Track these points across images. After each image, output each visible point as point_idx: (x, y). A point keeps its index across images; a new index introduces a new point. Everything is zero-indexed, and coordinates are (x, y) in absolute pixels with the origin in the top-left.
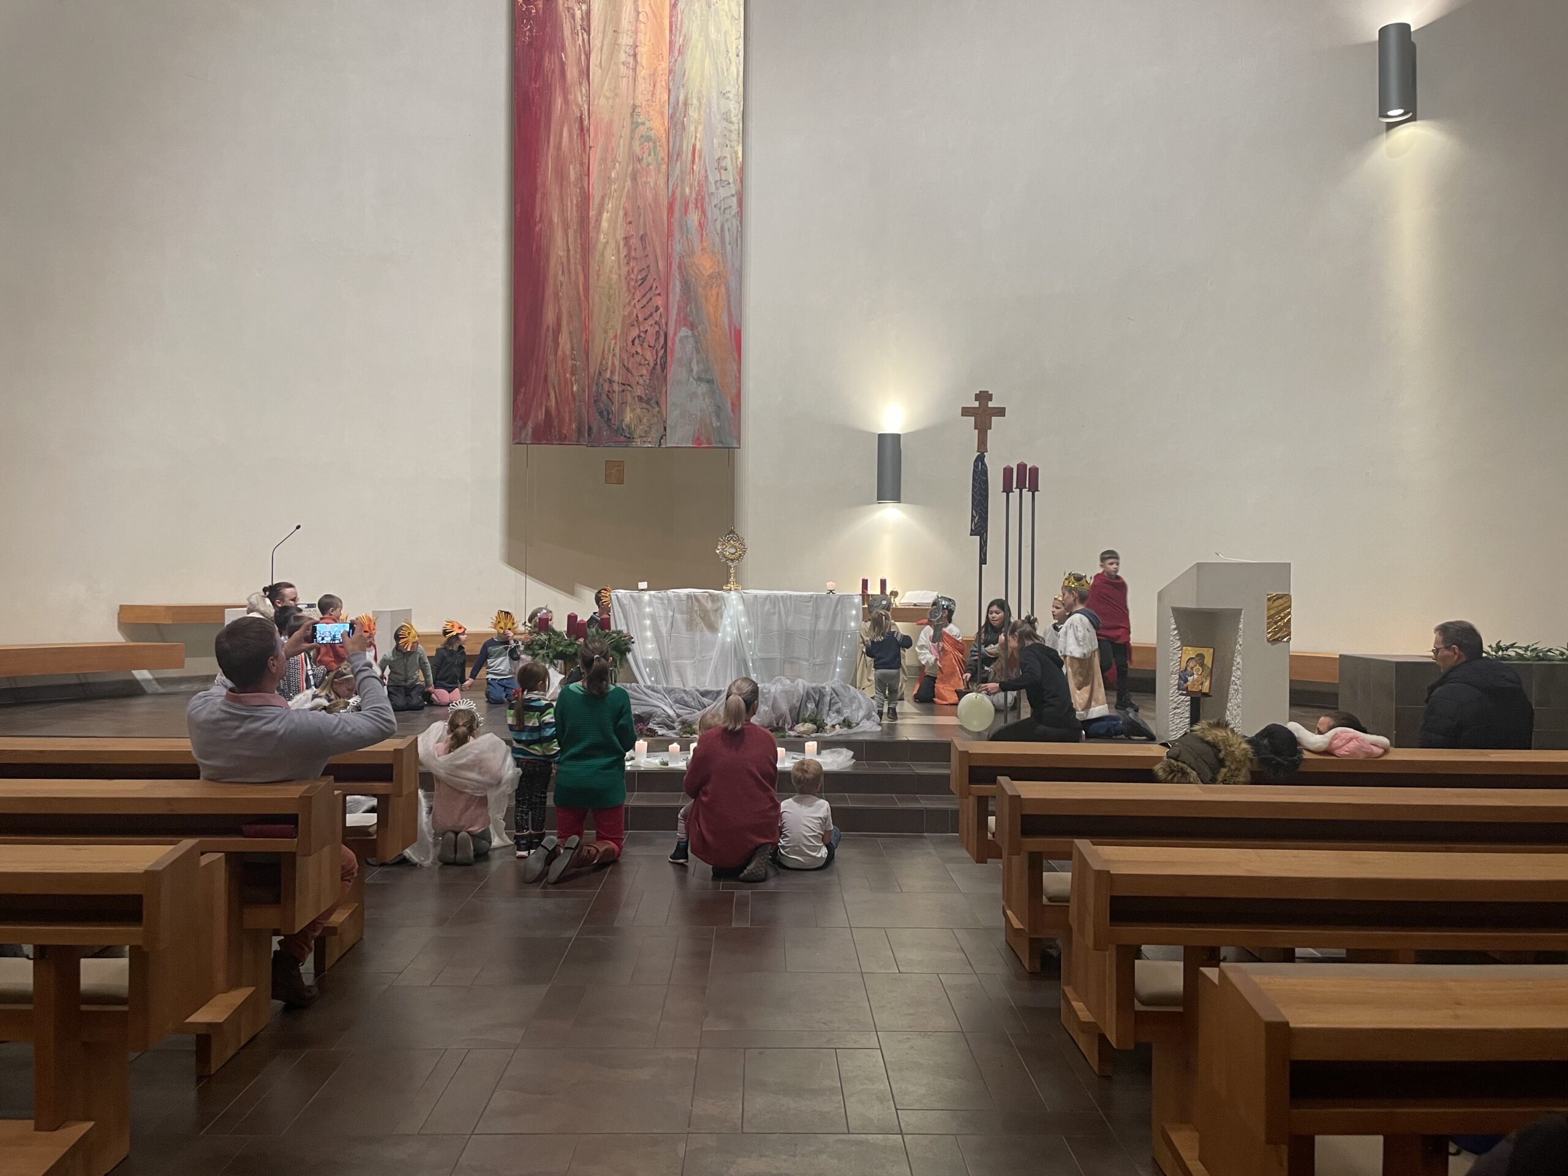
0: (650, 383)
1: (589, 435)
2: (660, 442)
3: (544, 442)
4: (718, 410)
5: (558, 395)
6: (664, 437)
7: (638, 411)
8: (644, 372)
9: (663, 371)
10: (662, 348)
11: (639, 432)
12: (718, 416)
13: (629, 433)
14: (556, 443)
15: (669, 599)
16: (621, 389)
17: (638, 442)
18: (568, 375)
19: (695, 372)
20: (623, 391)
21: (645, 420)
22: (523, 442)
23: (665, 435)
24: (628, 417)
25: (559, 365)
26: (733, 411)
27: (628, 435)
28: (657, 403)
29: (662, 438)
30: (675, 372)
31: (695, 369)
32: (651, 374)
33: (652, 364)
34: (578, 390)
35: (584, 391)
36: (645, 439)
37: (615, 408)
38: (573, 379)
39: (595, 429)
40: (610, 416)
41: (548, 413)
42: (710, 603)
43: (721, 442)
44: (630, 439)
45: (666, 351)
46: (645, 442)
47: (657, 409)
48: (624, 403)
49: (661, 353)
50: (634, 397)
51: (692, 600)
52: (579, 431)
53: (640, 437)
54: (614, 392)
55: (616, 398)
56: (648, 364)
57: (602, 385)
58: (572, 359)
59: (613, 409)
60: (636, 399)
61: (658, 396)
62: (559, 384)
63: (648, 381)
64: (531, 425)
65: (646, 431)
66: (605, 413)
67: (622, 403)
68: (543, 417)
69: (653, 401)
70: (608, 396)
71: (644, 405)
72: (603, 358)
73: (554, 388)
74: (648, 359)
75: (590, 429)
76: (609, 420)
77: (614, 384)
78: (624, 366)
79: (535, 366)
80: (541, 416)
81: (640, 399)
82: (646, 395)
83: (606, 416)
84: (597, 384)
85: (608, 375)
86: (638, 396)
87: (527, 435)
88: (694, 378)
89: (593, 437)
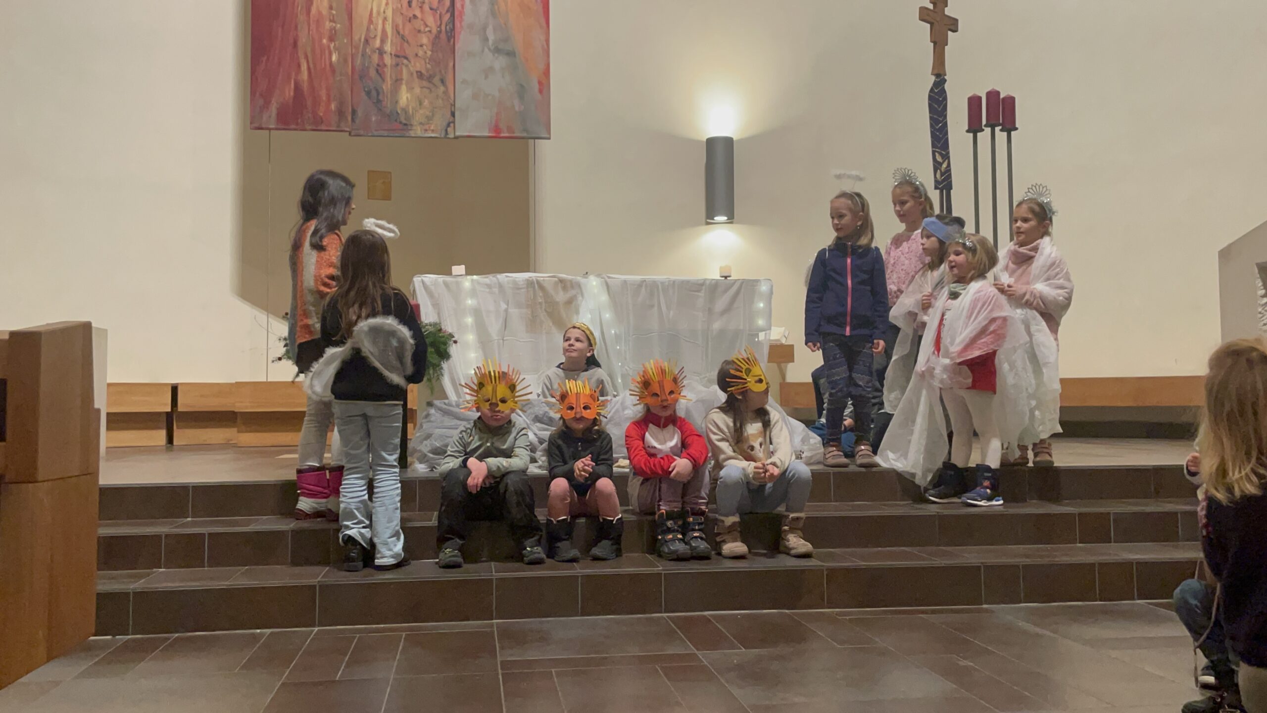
0: (431, 55)
1: (353, 120)
2: (446, 131)
3: (293, 126)
4: (522, 91)
5: (311, 66)
6: (452, 125)
7: (417, 90)
8: (425, 40)
9: (449, 40)
10: (447, 11)
11: (419, 117)
12: (521, 97)
13: (405, 119)
14: (310, 127)
15: (501, 286)
16: (394, 63)
17: (418, 131)
18: (325, 41)
19: (491, 42)
20: (397, 65)
21: (426, 103)
22: (264, 126)
23: (454, 122)
24: (404, 98)
25: (313, 26)
26: (541, 91)
27: (404, 122)
28: (443, 81)
29: (448, 125)
30: (466, 41)
31: (491, 37)
32: (433, 44)
33: (434, 31)
34: (338, 60)
35: (346, 61)
36: (427, 127)
37: (387, 86)
38: (332, 45)
39: (360, 113)
40: (381, 97)
41: (297, 88)
42: (561, 293)
43: (526, 130)
44: (407, 126)
45: (453, 15)
46: (426, 130)
47: (442, 88)
48: (398, 81)
49: (447, 17)
50: (412, 74)
51: (534, 287)
52: (341, 113)
53: (421, 123)
54: (385, 65)
55: (388, 72)
56: (430, 31)
57: (370, 57)
58: (331, 21)
59: (384, 87)
60: (415, 74)
61: (443, 72)
62: (313, 51)
63: (429, 53)
64: (275, 104)
65: (427, 117)
66: (374, 93)
67: (397, 80)
68: (292, 94)
69: (436, 80)
70: (377, 71)
71: (425, 83)
72: (371, 21)
73: (306, 57)
74: (429, 24)
75: (354, 112)
76: (379, 101)
77: (384, 55)
78: (398, 33)
79: (280, 30)
80: (289, 92)
81: (420, 75)
82: (428, 70)
83: (376, 97)
84: (363, 55)
85: (377, 43)
86: (417, 72)
87: (270, 117)
88: (489, 49)
89: (357, 121)
